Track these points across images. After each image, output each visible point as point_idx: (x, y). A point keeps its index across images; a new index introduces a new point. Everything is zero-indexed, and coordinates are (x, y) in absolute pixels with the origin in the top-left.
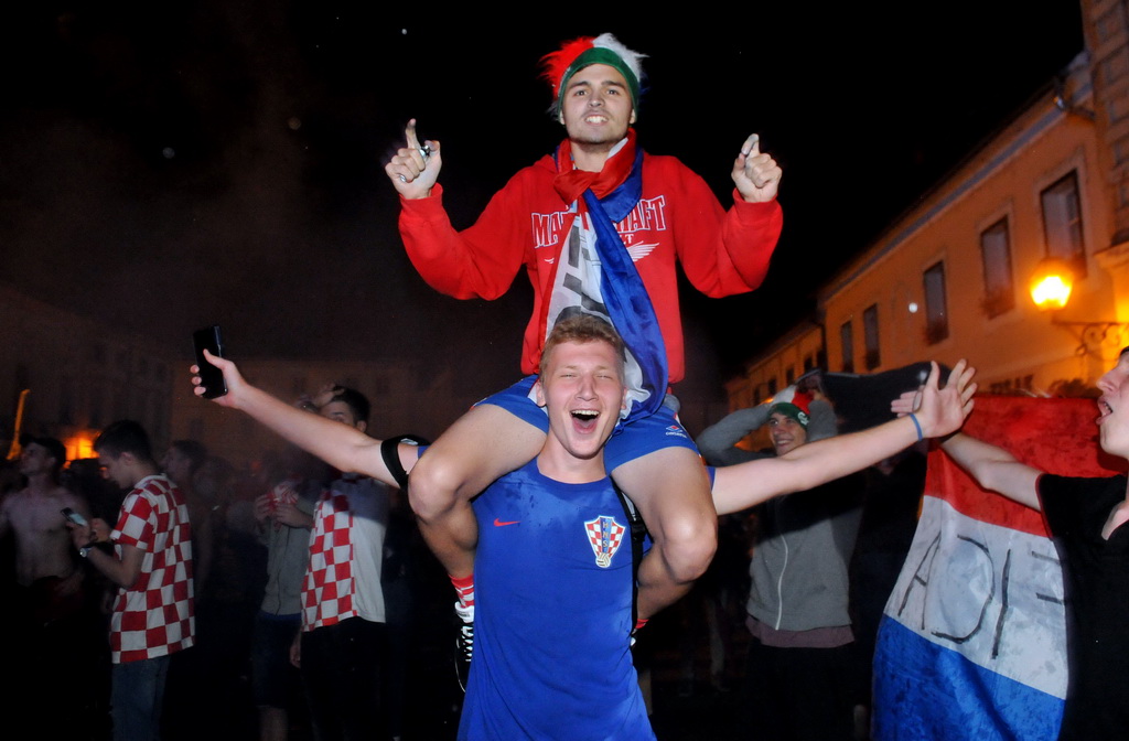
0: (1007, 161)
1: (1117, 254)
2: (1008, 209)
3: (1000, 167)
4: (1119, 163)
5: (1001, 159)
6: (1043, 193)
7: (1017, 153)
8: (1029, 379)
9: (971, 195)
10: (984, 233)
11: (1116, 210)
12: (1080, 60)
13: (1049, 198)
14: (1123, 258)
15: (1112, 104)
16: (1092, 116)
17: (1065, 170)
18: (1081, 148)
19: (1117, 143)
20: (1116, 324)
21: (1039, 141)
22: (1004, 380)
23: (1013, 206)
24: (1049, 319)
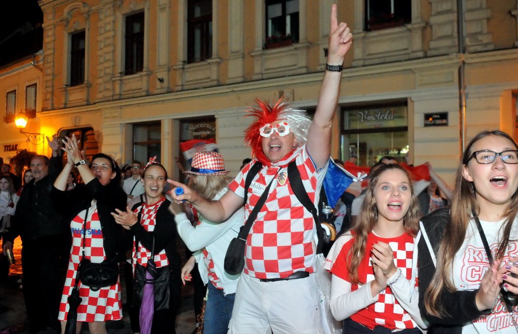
0: (18, 71)
1: (42, 114)
2: (16, 88)
3: (15, 73)
4: (46, 87)
5: (17, 70)
6: (27, 87)
7: (21, 70)
8: (16, 145)
9: (5, 78)
10: (8, 93)
11: (44, 101)
12: (41, 52)
14: (43, 115)
15: (47, 69)
16: (41, 70)
17: (34, 83)
18: (38, 77)
19: (47, 81)
20: (40, 134)
21: (28, 70)
22: (8, 145)
23: (18, 87)
24: (19, 131)
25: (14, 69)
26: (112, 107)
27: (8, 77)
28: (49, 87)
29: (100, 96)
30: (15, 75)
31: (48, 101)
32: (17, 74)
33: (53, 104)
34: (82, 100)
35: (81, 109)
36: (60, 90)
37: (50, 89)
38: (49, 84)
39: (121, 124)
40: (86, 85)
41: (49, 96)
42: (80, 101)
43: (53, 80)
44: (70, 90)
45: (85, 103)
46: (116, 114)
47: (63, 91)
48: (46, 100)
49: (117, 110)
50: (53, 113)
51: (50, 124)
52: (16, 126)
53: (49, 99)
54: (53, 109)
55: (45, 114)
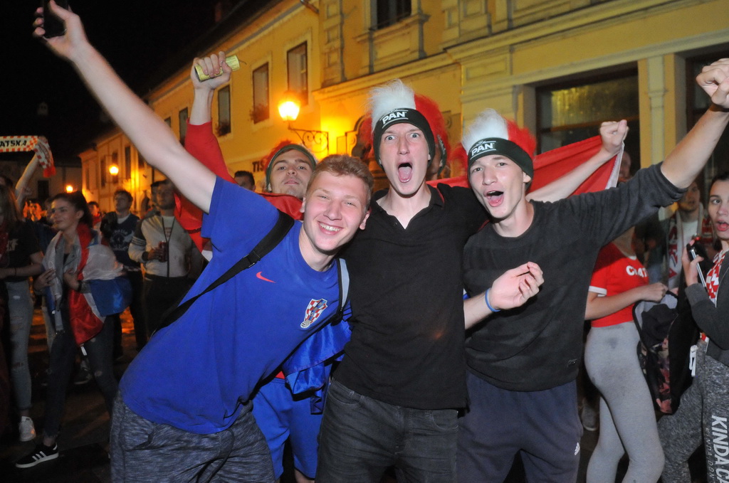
1: (324, 93)
2: (269, 59)
3: (266, 32)
4: (329, 42)
6: (289, 52)
7: (276, 25)
9: (248, 46)
10: (255, 71)
11: (325, 69)
13: (291, 55)
14: (326, 96)
15: (328, 6)
16: (317, 12)
17: (301, 41)
18: (310, 29)
19: (329, 30)
20: (320, 132)
21: (289, 20)
22: (259, 160)
23: (272, 56)
24: (287, 126)
25: (263, 25)
26: (487, 51)
27: (253, 44)
28: (334, 40)
29: (453, 34)
30: (265, 36)
31: (334, 68)
32: (270, 34)
33: (343, 72)
34: (409, 52)
35: (409, 69)
36: (359, 39)
37: (337, 44)
38: (336, 33)
39: (514, 87)
40: (417, 17)
41: (335, 57)
42: (404, 54)
43: (342, 24)
44: (378, 37)
45: (416, 55)
46: (500, 67)
47: (363, 41)
48: (330, 66)
49: (501, 57)
50: (345, 88)
51: (341, 112)
52: (280, 118)
53: (335, 64)
54: (344, 80)
55: (329, 92)
